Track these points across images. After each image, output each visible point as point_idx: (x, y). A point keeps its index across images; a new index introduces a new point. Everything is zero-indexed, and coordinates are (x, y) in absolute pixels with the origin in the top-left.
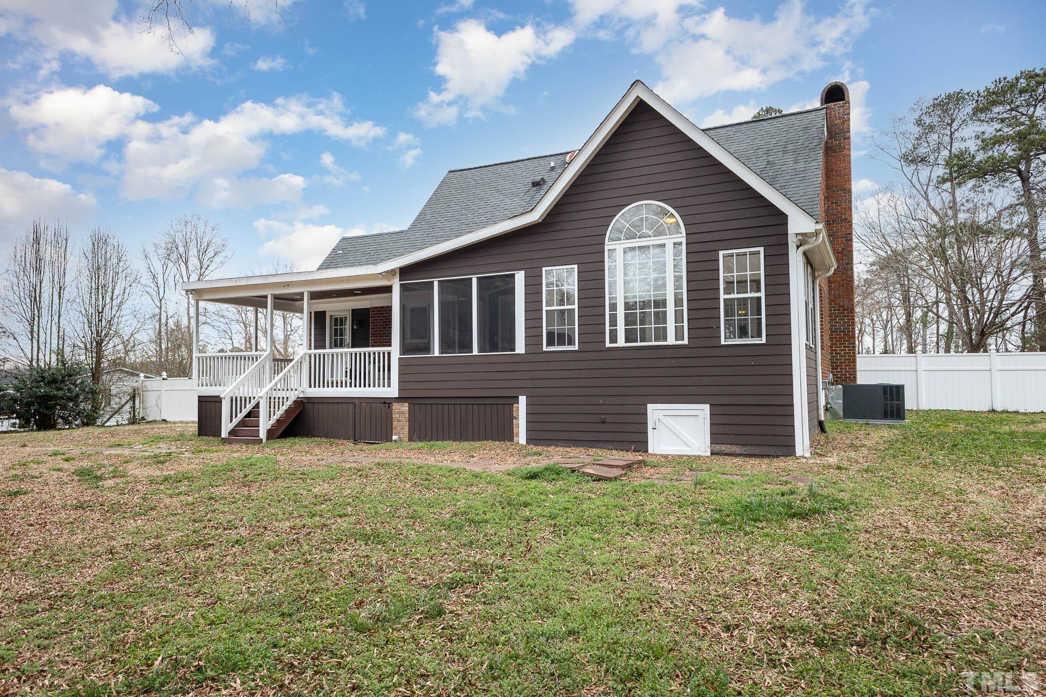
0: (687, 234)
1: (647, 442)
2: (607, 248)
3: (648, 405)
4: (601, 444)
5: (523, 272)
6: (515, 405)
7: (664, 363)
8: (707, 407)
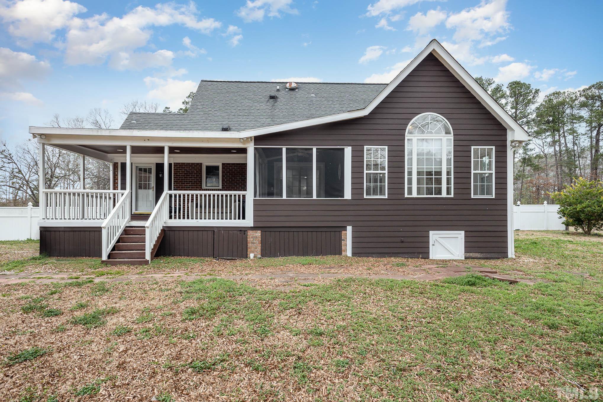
0: (454, 135)
1: (429, 253)
2: (406, 138)
3: (430, 231)
4: (401, 255)
5: (351, 147)
6: (343, 232)
7: (440, 207)
8: (463, 232)
